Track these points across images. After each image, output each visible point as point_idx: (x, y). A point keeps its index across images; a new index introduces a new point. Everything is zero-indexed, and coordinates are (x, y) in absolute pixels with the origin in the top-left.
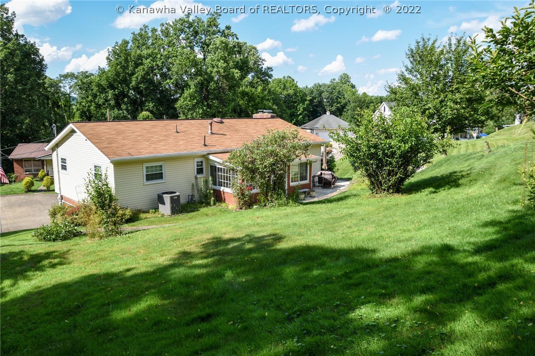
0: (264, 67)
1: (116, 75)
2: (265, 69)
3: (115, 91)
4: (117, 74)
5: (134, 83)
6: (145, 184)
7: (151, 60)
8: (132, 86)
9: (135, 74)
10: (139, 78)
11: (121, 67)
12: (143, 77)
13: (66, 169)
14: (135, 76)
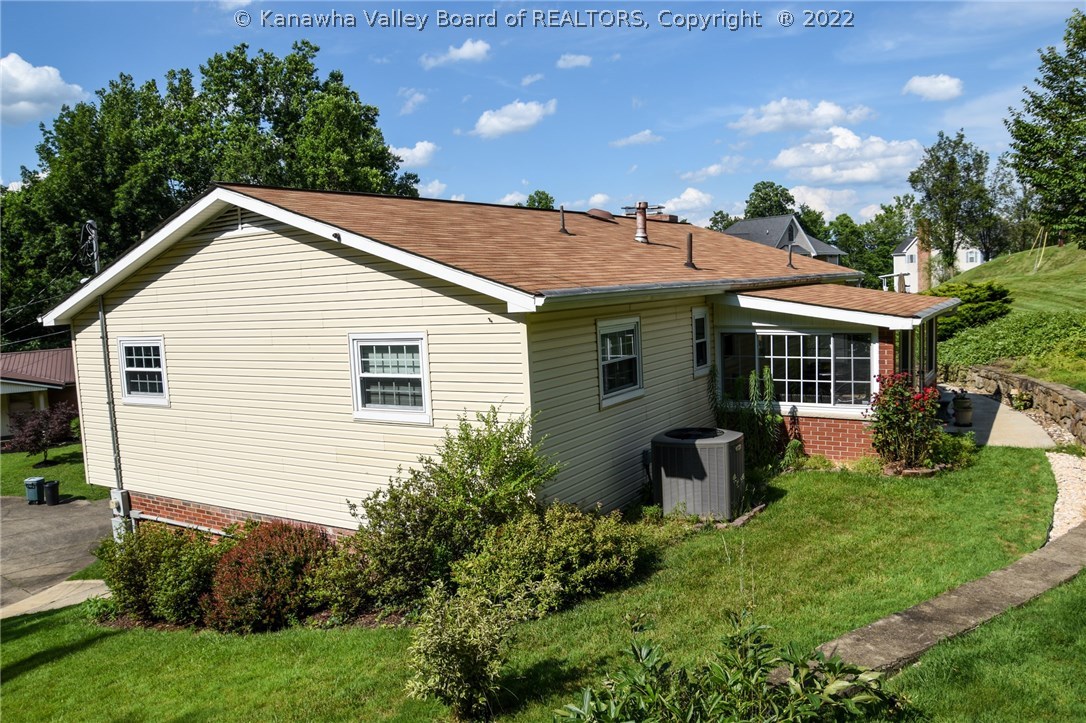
0: (400, 173)
1: (71, 186)
2: (402, 178)
3: (71, 225)
4: (76, 185)
5: (120, 206)
6: (605, 404)
7: (163, 150)
8: (118, 212)
9: (123, 184)
10: (136, 192)
11: (84, 168)
12: (144, 190)
13: (157, 388)
14: (123, 187)
